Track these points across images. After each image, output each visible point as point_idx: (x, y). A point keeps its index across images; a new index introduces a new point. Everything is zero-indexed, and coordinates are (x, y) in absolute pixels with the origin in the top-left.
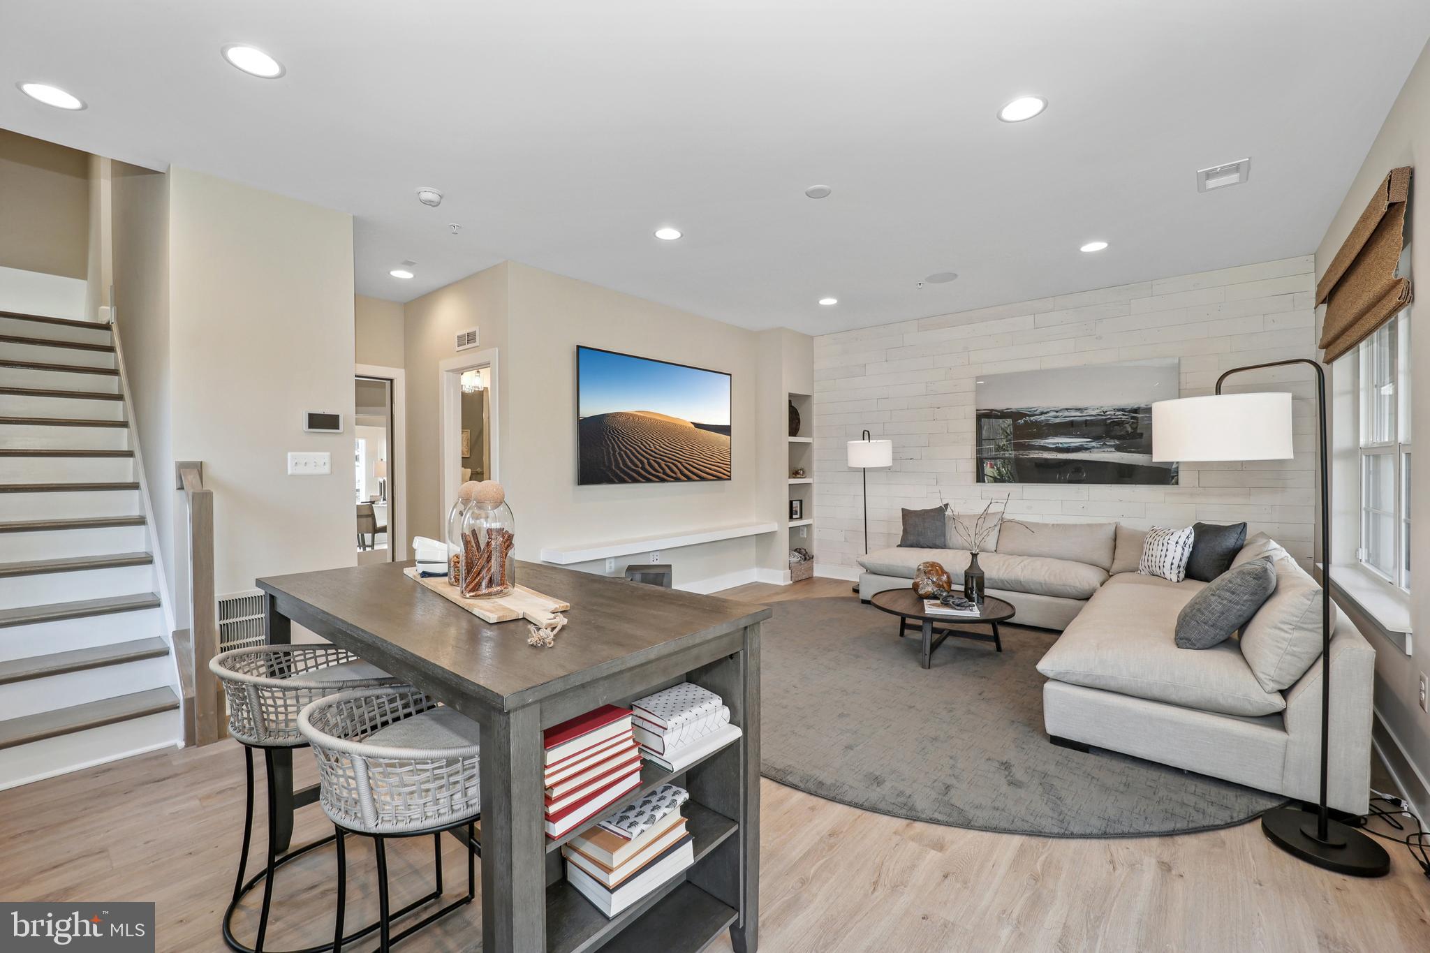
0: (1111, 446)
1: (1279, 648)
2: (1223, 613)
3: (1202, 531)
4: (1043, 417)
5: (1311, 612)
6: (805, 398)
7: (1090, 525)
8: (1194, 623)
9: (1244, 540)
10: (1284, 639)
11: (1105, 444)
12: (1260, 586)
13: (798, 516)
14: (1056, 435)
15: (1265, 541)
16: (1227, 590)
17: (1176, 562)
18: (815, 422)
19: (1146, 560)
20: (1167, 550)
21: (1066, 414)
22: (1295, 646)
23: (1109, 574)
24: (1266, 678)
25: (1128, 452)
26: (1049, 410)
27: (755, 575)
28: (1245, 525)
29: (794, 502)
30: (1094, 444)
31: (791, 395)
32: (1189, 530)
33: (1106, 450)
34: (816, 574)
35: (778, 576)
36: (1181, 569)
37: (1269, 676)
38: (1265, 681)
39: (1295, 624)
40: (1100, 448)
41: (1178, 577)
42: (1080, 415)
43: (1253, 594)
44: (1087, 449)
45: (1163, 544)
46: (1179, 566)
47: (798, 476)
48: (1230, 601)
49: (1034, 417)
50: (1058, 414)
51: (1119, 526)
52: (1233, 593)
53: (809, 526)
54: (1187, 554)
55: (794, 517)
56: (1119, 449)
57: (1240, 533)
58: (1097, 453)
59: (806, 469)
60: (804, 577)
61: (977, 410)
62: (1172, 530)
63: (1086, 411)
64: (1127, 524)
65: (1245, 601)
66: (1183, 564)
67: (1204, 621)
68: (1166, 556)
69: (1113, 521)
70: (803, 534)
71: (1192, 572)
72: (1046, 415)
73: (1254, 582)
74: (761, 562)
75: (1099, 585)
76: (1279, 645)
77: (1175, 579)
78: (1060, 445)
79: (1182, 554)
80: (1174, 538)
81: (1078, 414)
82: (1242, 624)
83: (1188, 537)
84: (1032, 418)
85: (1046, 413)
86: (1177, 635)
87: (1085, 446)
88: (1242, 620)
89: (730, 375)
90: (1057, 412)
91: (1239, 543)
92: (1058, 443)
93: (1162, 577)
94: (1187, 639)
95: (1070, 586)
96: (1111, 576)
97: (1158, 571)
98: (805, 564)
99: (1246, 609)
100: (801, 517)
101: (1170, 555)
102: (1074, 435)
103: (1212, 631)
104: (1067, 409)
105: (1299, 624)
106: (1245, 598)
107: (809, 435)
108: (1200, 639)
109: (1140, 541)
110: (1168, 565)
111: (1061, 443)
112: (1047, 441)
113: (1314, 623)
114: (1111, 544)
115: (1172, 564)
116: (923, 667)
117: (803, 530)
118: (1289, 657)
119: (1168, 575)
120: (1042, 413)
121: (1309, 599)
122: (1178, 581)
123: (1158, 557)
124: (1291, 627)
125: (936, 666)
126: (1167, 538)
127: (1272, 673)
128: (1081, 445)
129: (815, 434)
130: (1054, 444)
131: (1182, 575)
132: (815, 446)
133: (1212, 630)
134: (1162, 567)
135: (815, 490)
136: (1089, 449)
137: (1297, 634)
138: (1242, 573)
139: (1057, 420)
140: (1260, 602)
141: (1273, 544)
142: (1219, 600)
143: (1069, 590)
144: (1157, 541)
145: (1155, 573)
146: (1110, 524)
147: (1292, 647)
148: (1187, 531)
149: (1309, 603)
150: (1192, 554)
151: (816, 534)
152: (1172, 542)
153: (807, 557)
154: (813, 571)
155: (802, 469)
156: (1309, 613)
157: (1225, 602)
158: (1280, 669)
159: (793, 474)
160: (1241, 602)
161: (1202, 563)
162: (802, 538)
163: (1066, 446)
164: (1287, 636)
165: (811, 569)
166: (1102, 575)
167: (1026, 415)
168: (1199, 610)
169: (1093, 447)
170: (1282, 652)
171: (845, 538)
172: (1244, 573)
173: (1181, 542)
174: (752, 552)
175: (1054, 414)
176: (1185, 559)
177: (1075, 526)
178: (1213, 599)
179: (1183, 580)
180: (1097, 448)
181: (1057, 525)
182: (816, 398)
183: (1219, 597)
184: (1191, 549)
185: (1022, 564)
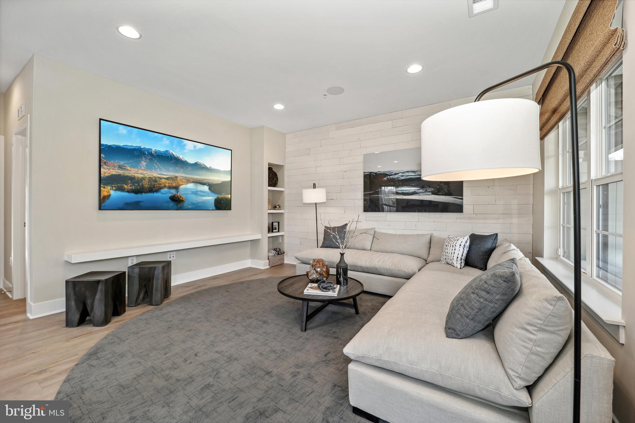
0: (429, 192)
1: (526, 347)
2: (480, 309)
3: (474, 238)
4: (396, 176)
5: (553, 316)
6: (280, 167)
7: (418, 235)
8: (458, 316)
9: (496, 244)
10: (530, 340)
11: (426, 190)
12: (509, 288)
13: (277, 230)
14: (402, 185)
15: (508, 244)
16: (484, 290)
17: (460, 256)
18: (286, 179)
19: (444, 255)
20: (455, 249)
21: (407, 174)
22: (539, 346)
23: (426, 262)
24: (514, 375)
25: (438, 195)
26: (399, 172)
27: (248, 263)
28: (497, 234)
29: (274, 223)
30: (421, 191)
31: (269, 164)
32: (467, 237)
33: (427, 194)
34: (286, 262)
35: (262, 264)
36: (463, 261)
37: (517, 373)
38: (513, 377)
39: (539, 326)
40: (424, 193)
41: (461, 265)
42: (414, 174)
43: (504, 294)
44: (417, 193)
45: (453, 246)
46: (461, 259)
47: (276, 209)
48: (486, 300)
49: (392, 176)
50: (403, 174)
51: (432, 235)
52: (488, 293)
53: (282, 236)
54: (465, 252)
55: (274, 231)
56: (433, 193)
57: (494, 240)
58: (423, 195)
59: (281, 205)
60: (278, 264)
61: (364, 173)
62: (458, 238)
63: (417, 173)
64: (436, 234)
65: (497, 300)
66: (464, 258)
67: (467, 315)
68: (454, 253)
69: (429, 233)
70: (279, 240)
71: (468, 262)
72: (398, 175)
73: (504, 285)
74: (253, 256)
75: (417, 271)
76: (525, 344)
77: (459, 267)
78: (404, 191)
79: (463, 252)
80: (459, 242)
81: (413, 174)
82: (495, 317)
83: (466, 242)
84: (391, 177)
85: (398, 174)
86: (446, 324)
87: (417, 192)
88: (495, 315)
89: (231, 150)
90: (403, 173)
91: (493, 245)
92: (403, 190)
93: (452, 265)
94: (453, 329)
95: (402, 271)
96: (427, 264)
97: (450, 262)
98: (279, 257)
99: (498, 307)
100: (279, 231)
101: (456, 252)
102: (411, 186)
103: (472, 324)
104: (408, 172)
105: (542, 327)
106: (497, 297)
107: (283, 187)
108: (463, 330)
109: (442, 244)
110: (455, 258)
111: (405, 190)
112: (398, 189)
113: (555, 326)
114: (428, 245)
115: (457, 258)
116: (302, 331)
117: (279, 238)
118: (533, 357)
119: (455, 264)
120: (396, 174)
121: (551, 305)
122: (461, 268)
123: (450, 253)
124: (536, 329)
125: (311, 328)
126: (455, 243)
127: (520, 371)
128: (414, 191)
129: (286, 186)
130: (402, 191)
131: (463, 264)
132: (286, 193)
133: (472, 322)
134: (452, 259)
135: (286, 217)
136: (419, 193)
137: (540, 335)
138: (494, 275)
139: (403, 178)
140: (509, 301)
141: (513, 247)
142: (477, 298)
143: (402, 273)
144: (450, 244)
145: (449, 263)
146: (428, 234)
147: (536, 348)
148: (466, 238)
149: (552, 308)
150: (468, 251)
151: (286, 240)
152: (458, 245)
153: (279, 252)
154: (284, 261)
155: (279, 205)
156: (551, 317)
157: (482, 300)
158: (526, 367)
159: (274, 208)
160: (494, 301)
161: (475, 258)
162: (279, 242)
163: (407, 192)
164: (532, 336)
165: (283, 259)
166: (422, 262)
167: (388, 175)
168: (462, 305)
169: (421, 192)
170: (528, 351)
171: (300, 243)
172: (496, 276)
173: (463, 245)
174: (248, 250)
175: (401, 174)
176: (465, 255)
177: (410, 236)
178: (473, 296)
179: (464, 267)
180: (423, 193)
181: (402, 235)
182: (286, 167)
183: (477, 295)
184: (468, 249)
185: (379, 258)
